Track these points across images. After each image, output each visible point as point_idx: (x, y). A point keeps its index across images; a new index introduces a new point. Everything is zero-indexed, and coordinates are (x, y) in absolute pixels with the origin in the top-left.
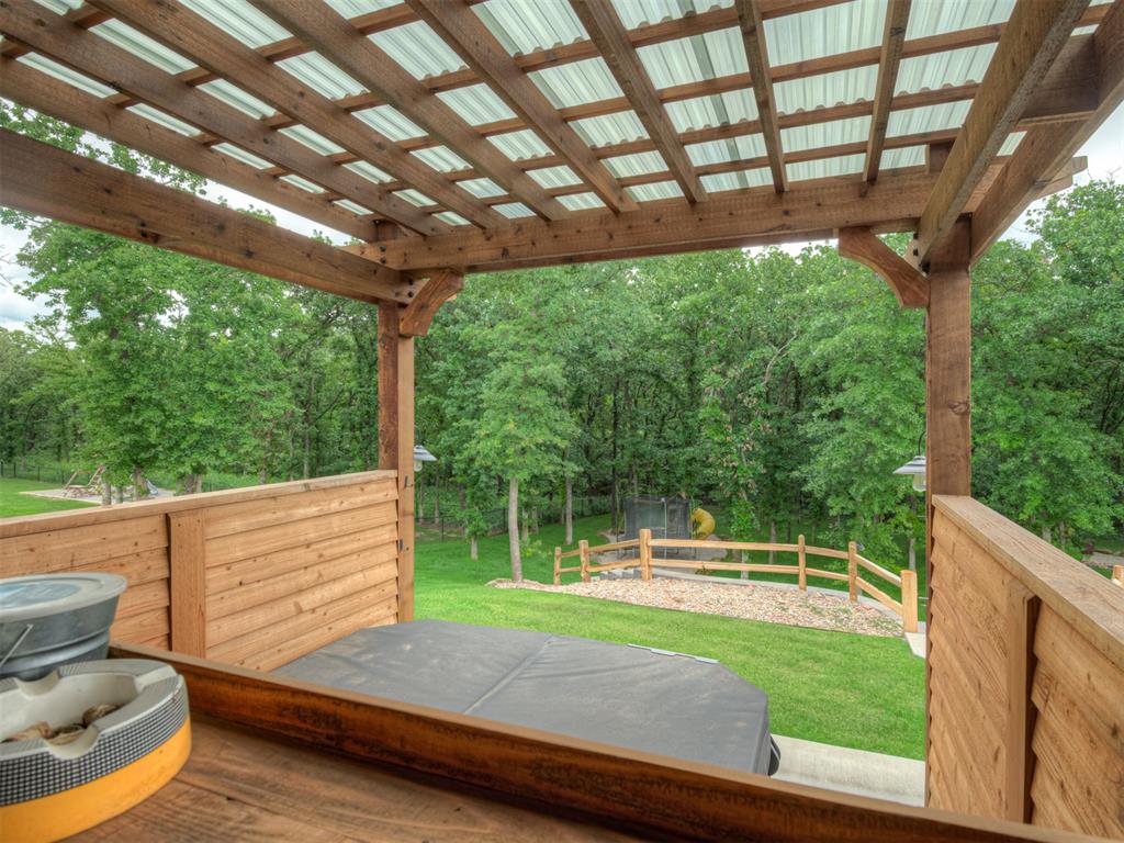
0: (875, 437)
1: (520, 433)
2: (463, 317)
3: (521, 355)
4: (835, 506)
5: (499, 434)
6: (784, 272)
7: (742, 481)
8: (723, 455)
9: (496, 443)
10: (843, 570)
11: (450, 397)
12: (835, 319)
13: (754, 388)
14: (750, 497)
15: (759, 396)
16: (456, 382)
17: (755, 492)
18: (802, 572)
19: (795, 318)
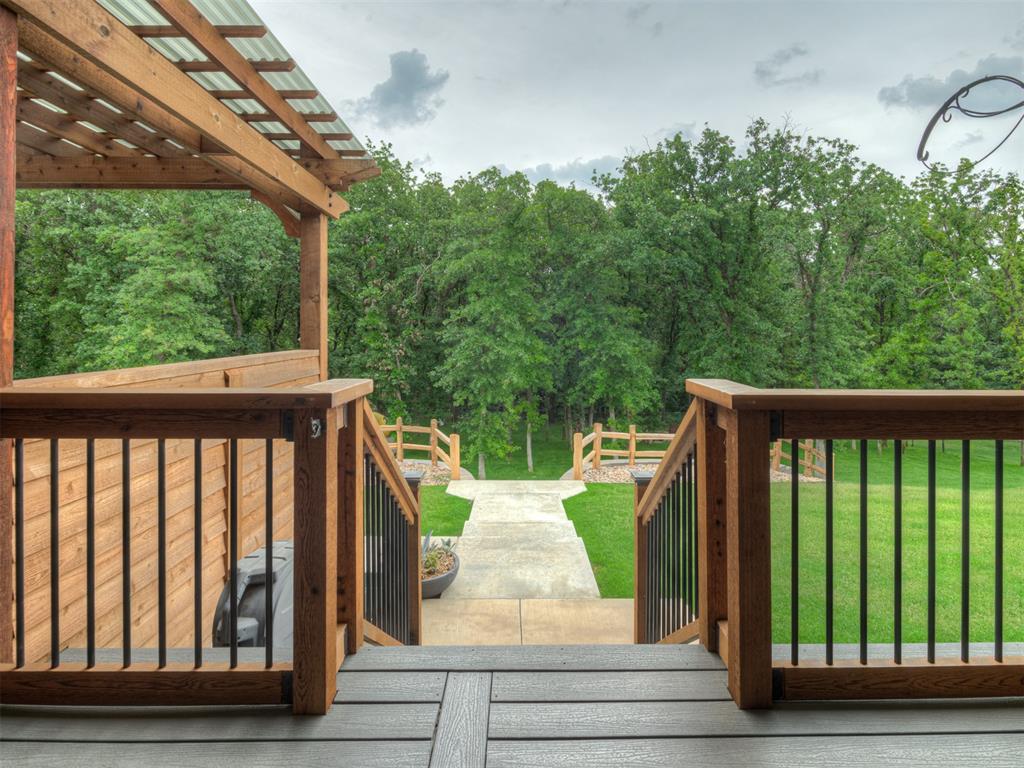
0: (487, 341)
1: (158, 338)
2: (108, 218)
3: (163, 260)
4: (459, 399)
5: (136, 339)
6: (434, 200)
7: (394, 382)
8: (380, 359)
9: (132, 349)
10: (427, 442)
11: (90, 303)
12: (465, 244)
13: (406, 300)
14: (404, 397)
15: (410, 307)
16: (97, 287)
17: (407, 392)
18: (399, 446)
19: (441, 240)
